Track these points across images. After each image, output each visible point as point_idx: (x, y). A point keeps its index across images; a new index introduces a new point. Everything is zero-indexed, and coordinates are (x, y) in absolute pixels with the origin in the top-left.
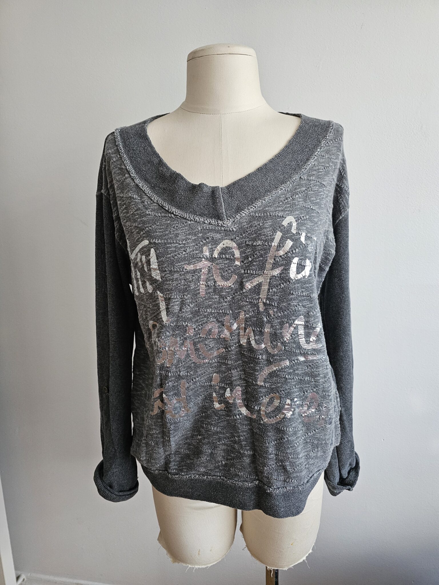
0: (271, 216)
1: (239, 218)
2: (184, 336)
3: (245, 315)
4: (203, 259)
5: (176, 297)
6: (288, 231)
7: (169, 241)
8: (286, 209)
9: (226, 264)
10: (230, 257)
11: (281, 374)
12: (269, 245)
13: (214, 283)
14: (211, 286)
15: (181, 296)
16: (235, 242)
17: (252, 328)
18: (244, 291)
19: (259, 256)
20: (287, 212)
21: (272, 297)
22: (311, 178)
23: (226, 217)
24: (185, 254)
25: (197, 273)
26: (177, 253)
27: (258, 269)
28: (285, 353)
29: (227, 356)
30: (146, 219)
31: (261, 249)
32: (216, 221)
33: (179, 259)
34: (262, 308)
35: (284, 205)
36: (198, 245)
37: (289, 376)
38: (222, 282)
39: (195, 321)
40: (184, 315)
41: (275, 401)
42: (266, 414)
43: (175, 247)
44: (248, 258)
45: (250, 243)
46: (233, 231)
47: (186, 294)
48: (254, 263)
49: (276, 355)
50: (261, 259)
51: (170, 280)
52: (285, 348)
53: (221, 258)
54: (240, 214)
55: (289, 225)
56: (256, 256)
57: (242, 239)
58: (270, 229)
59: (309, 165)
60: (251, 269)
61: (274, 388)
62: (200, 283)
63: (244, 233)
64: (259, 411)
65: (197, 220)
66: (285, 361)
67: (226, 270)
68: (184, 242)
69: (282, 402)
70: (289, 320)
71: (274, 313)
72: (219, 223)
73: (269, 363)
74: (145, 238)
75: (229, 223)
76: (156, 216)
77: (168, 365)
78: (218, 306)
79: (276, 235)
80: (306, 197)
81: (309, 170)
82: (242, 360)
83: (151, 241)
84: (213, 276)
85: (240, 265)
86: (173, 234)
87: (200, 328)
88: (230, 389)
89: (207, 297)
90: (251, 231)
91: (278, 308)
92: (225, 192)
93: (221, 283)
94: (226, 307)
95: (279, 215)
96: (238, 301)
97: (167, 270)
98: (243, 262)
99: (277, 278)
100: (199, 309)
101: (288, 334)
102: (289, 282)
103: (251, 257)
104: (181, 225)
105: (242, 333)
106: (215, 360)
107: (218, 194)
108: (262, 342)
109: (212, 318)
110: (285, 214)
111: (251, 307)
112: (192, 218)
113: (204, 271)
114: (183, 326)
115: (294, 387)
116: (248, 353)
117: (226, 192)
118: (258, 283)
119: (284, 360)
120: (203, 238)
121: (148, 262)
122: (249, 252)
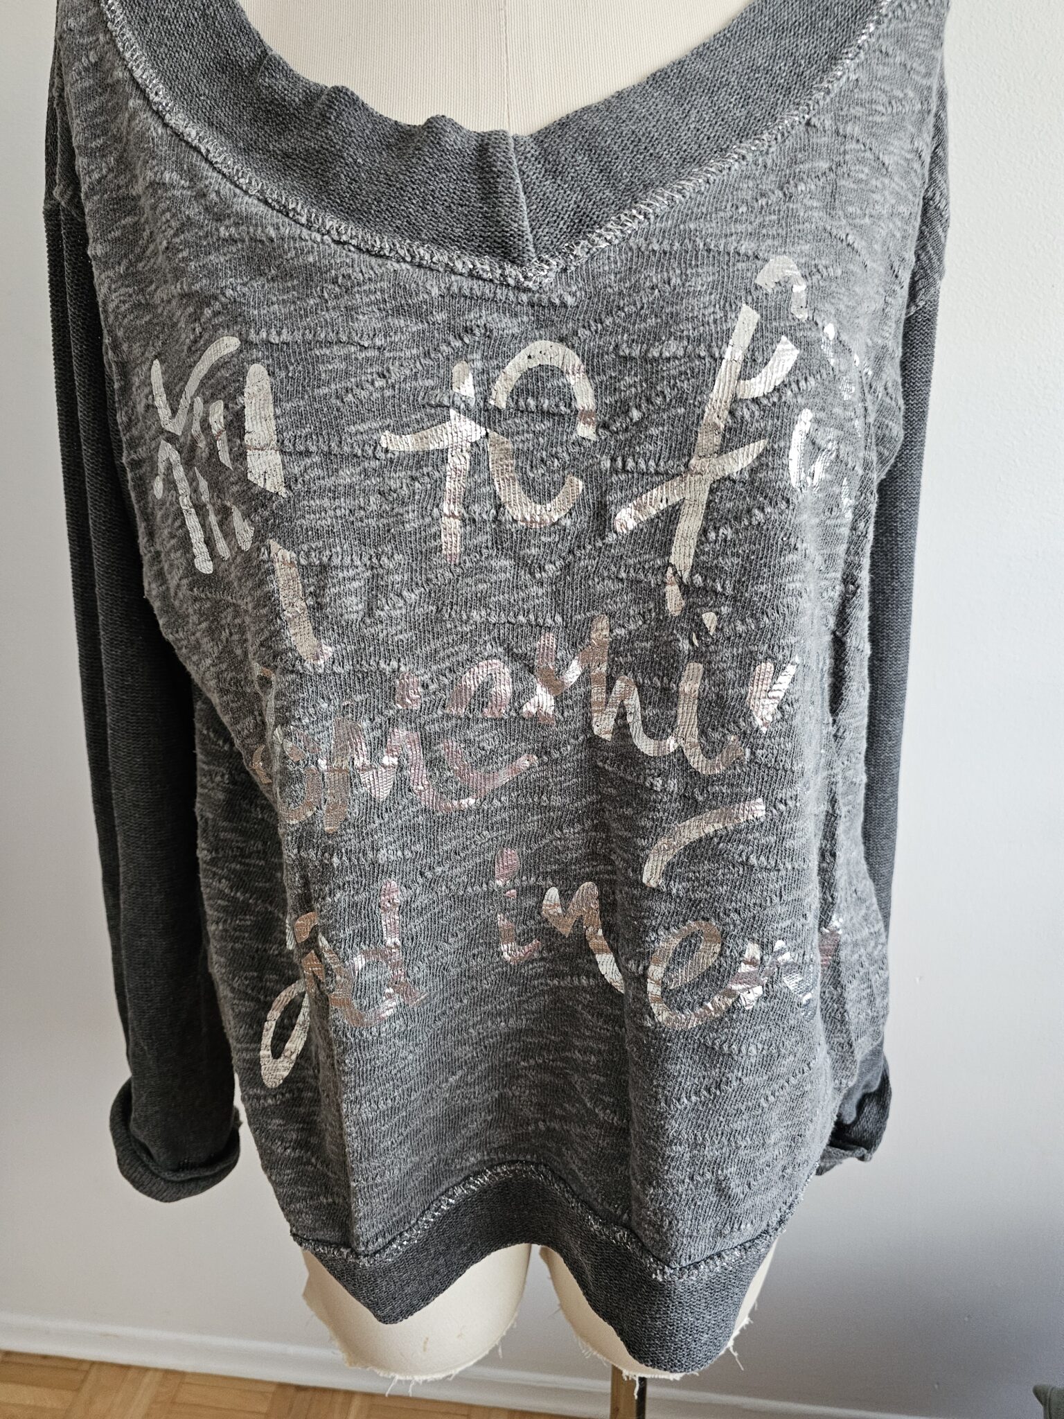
0: (709, 251)
1: (584, 256)
2: (386, 712)
3: (611, 631)
4: (453, 412)
5: (349, 561)
6: (778, 308)
7: (323, 336)
8: (764, 231)
9: (542, 433)
10: (557, 406)
11: (733, 850)
12: (712, 356)
13: (493, 511)
14: (485, 521)
15: (370, 559)
16: (573, 347)
17: (636, 677)
18: (611, 538)
19: (671, 400)
20: (769, 242)
21: (715, 562)
22: (849, 129)
23: (533, 250)
24: (382, 389)
25: (430, 468)
26: (353, 380)
27: (665, 454)
28: (752, 774)
29: (547, 779)
30: (222, 260)
31: (681, 373)
32: (497, 266)
33: (360, 406)
34: (674, 601)
35: (753, 215)
36: (433, 356)
37: (763, 858)
38: (526, 505)
39: (427, 657)
40: (385, 632)
41: (701, 947)
42: (666, 994)
43: (347, 358)
44: (627, 412)
45: (636, 352)
46: (564, 305)
47: (388, 549)
48: (654, 431)
49: (719, 780)
50: (681, 411)
51: (321, 493)
52: (753, 753)
53: (522, 412)
54: (586, 242)
55: (779, 288)
56: (659, 401)
57: (600, 338)
58: (713, 296)
59: (838, 79)
60: (639, 453)
61: (700, 901)
62: (441, 510)
63: (609, 313)
64: (642, 980)
65: (422, 258)
66: (752, 802)
67: (542, 460)
68: (378, 342)
69: (728, 953)
70: (776, 647)
71: (719, 620)
72: (507, 272)
73: (691, 807)
74: (221, 330)
75: (546, 276)
76: (260, 241)
77: (327, 829)
78: (512, 601)
79: (737, 317)
80: (833, 195)
81: (837, 99)
82: (600, 793)
83: (253, 336)
84: (490, 481)
85: (594, 438)
86: (334, 308)
87: (446, 682)
88: (560, 892)
89: (468, 564)
90: (635, 304)
91: (735, 601)
92: (529, 155)
93: (522, 509)
94: (541, 600)
95: (742, 251)
96: (587, 578)
97: (313, 449)
98: (605, 426)
99: (739, 487)
100: (439, 611)
101: (767, 701)
102: (788, 502)
103: (638, 407)
104: (361, 271)
105: (598, 693)
106: (502, 799)
107: (503, 159)
108: (669, 731)
109: (489, 644)
110: (763, 248)
111: (635, 601)
112: (402, 252)
113: (458, 462)
114: (382, 673)
115: (776, 900)
116: (618, 767)
117: (532, 156)
118: (663, 506)
119: (748, 798)
120: (451, 329)
121: (236, 424)
122: (630, 386)
